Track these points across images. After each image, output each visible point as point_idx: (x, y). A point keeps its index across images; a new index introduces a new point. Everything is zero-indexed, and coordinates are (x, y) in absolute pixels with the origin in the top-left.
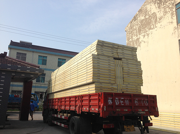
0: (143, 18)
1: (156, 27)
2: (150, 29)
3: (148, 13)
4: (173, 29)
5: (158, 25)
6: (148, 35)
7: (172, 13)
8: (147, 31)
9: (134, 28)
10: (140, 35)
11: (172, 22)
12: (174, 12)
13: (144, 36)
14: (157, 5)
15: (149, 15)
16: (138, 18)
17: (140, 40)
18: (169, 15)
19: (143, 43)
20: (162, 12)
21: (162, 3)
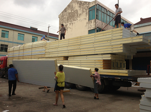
0: (70, 11)
1: (77, 20)
2: (74, 20)
3: (73, 9)
4: (86, 23)
5: (78, 19)
6: (72, 24)
7: (86, 13)
8: (72, 21)
9: (65, 17)
10: (68, 23)
11: (86, 19)
12: (87, 12)
13: (70, 24)
14: (79, 5)
15: (74, 10)
16: (67, 10)
17: (68, 26)
18: (85, 14)
19: (69, 28)
20: (81, 11)
21: (82, 5)
